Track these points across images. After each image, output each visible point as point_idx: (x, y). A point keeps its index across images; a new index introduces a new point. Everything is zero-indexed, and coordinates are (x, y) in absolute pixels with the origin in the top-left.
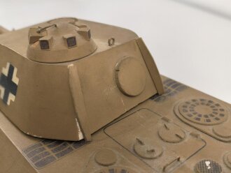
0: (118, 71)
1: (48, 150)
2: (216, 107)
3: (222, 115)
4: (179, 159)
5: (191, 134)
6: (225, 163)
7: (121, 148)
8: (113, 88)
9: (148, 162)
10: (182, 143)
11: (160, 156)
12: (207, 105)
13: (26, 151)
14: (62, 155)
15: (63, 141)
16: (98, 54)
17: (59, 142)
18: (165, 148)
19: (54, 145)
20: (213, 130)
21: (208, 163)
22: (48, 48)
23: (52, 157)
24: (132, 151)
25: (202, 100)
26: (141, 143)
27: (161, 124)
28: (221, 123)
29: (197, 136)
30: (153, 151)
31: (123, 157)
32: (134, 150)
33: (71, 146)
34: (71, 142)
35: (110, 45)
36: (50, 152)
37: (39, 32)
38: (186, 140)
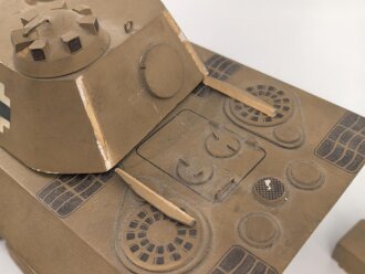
0: (144, 68)
1: (70, 189)
2: (279, 97)
3: (286, 109)
4: (233, 181)
5: (247, 142)
6: (289, 179)
7: (161, 173)
8: (140, 93)
9: (197, 188)
10: (236, 156)
11: (210, 178)
12: (268, 94)
13: (41, 195)
14: (90, 193)
15: (86, 175)
16: (112, 50)
17: (82, 176)
18: (215, 167)
19: (77, 181)
20: (274, 134)
21: (268, 182)
22: (45, 58)
23: (77, 199)
24: (175, 176)
25: (260, 87)
26: (185, 164)
27: (208, 132)
28: (285, 122)
29: (253, 144)
30: (201, 174)
31: (165, 186)
32: (178, 175)
33: (98, 179)
34: (96, 174)
35: (127, 31)
36: (73, 192)
37: (26, 36)
38: (240, 152)
